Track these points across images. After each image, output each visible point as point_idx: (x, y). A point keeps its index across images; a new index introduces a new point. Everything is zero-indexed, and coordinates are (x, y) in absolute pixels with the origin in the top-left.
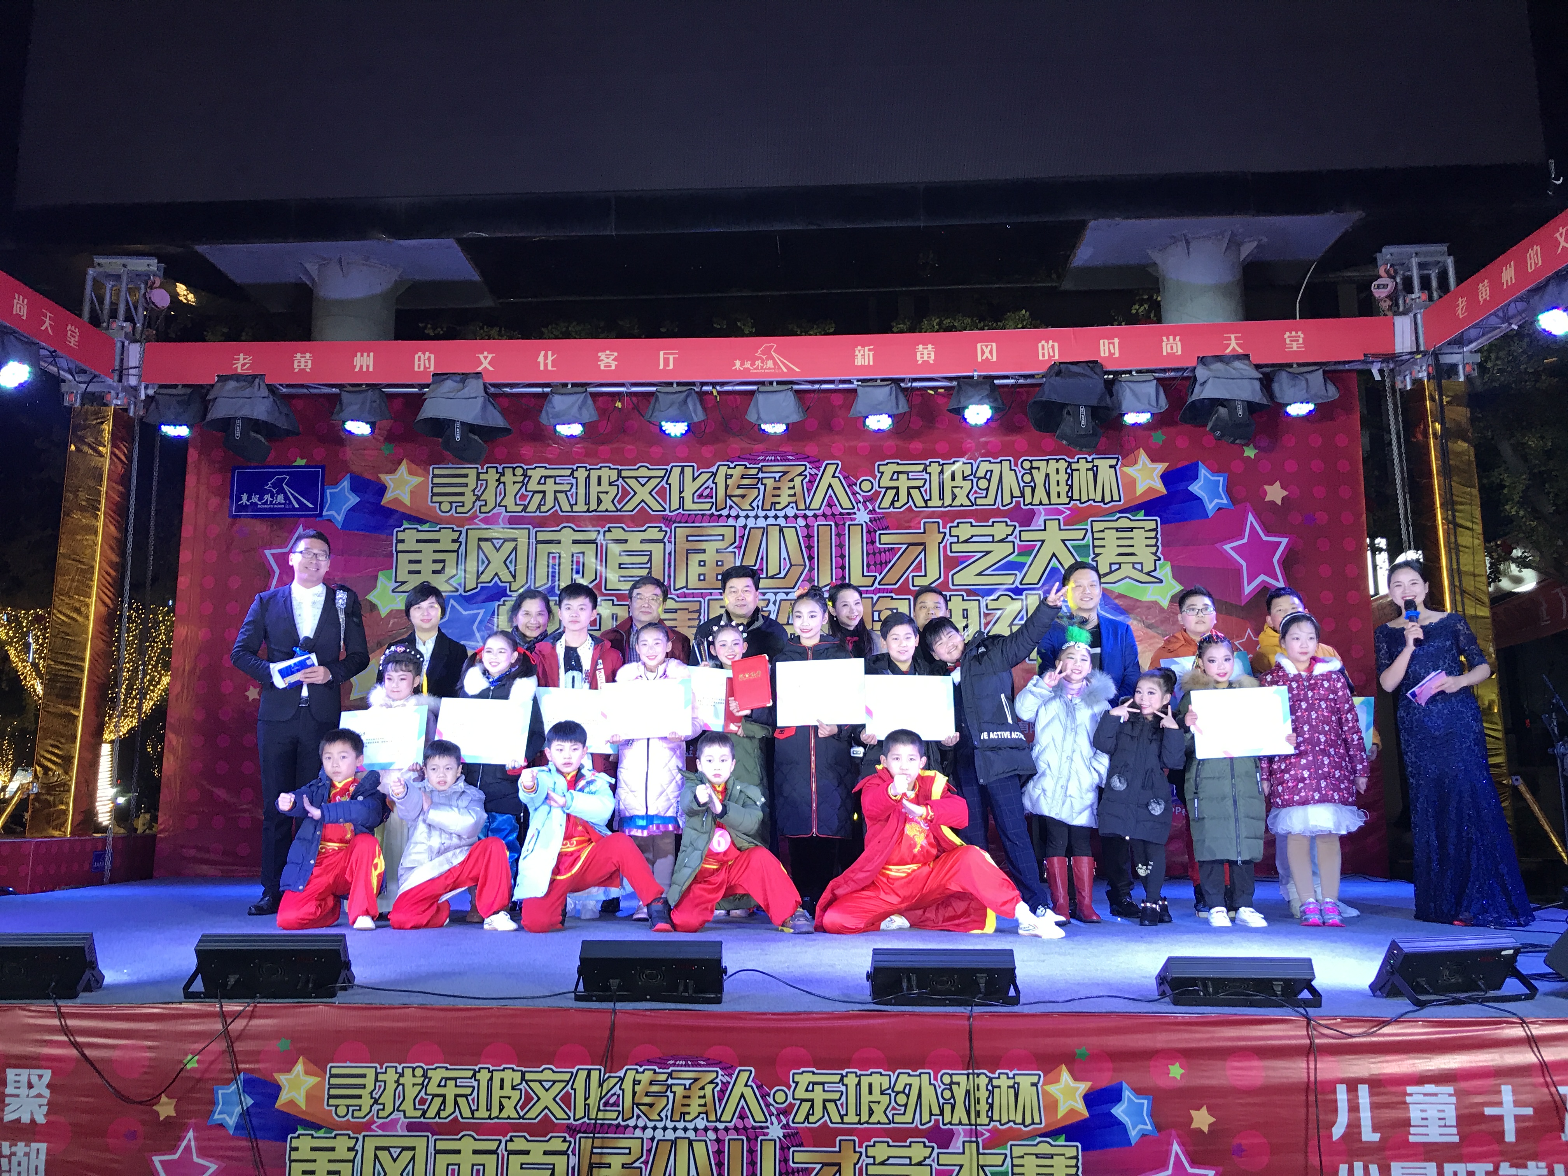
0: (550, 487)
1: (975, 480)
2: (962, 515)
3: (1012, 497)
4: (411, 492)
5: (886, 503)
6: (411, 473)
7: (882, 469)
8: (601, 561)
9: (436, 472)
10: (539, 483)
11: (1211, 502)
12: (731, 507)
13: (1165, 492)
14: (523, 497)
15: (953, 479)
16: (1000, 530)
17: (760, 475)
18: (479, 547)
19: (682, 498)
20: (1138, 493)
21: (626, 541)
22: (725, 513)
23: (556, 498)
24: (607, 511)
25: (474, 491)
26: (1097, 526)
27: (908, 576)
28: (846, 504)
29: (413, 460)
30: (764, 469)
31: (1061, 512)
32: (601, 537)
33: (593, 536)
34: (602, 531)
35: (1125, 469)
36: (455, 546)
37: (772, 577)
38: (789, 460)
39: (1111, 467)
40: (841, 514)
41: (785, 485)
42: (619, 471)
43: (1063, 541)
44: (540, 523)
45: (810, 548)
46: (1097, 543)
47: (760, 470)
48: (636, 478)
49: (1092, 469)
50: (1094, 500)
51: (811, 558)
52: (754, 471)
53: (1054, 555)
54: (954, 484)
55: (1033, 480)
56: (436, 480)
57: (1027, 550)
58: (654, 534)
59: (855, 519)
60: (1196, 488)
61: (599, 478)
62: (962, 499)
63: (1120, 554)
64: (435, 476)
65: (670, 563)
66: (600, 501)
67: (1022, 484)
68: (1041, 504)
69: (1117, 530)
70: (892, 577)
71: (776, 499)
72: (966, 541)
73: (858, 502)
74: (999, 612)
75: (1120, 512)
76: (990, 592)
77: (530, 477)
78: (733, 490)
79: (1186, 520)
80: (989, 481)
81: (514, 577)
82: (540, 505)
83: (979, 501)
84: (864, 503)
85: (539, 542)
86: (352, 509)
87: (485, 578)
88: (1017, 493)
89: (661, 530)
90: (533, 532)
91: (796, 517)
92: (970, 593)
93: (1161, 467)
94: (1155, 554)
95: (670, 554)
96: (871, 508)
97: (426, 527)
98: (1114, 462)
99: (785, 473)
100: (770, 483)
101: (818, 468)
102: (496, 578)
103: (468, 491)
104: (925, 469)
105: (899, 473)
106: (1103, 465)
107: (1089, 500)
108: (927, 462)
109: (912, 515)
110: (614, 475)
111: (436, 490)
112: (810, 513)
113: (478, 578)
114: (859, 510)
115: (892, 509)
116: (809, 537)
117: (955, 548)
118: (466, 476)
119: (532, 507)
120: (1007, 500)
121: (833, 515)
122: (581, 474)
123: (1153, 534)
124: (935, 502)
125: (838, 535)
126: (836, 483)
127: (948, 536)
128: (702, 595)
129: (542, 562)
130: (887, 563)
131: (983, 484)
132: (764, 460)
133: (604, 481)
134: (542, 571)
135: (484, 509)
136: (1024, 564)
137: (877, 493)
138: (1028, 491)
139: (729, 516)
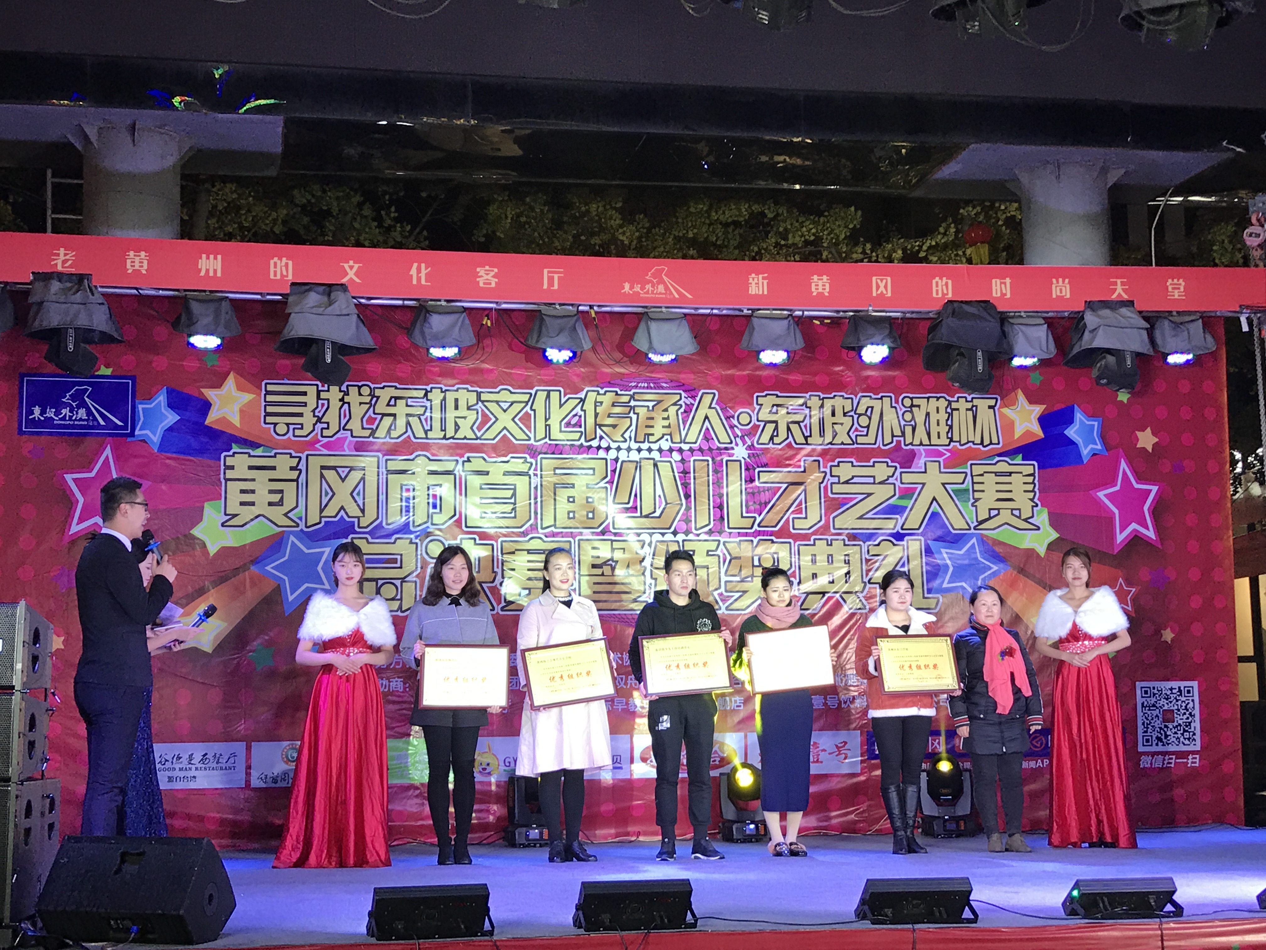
0: (401, 409)
1: (856, 417)
2: (843, 453)
3: (893, 436)
4: (241, 411)
5: (765, 438)
6: (240, 388)
7: (761, 400)
8: (461, 494)
9: (270, 388)
10: (388, 405)
11: (1086, 448)
12: (601, 438)
13: (1041, 435)
14: (371, 421)
15: (833, 414)
16: (881, 471)
17: (633, 403)
18: (322, 476)
19: (547, 427)
20: (1016, 437)
21: (487, 473)
22: (595, 443)
23: (408, 424)
24: (465, 438)
25: (314, 411)
26: (977, 470)
27: (788, 518)
28: (724, 437)
29: (241, 373)
30: (636, 397)
31: (941, 454)
32: (460, 466)
33: (450, 466)
34: (461, 460)
35: (1005, 411)
36: (294, 475)
37: (647, 516)
38: (663, 388)
39: (990, 407)
40: (718, 448)
41: (659, 415)
42: (479, 395)
43: (943, 484)
44: (393, 451)
45: (686, 486)
46: (977, 487)
47: (632, 397)
48: (497, 402)
49: (971, 409)
50: (973, 442)
51: (687, 496)
52: (625, 399)
53: (934, 499)
54: (834, 420)
55: (913, 418)
56: (270, 398)
57: (908, 493)
58: (517, 464)
59: (732, 455)
60: (1072, 432)
61: (456, 400)
62: (842, 437)
63: (999, 500)
64: (268, 393)
65: (536, 498)
66: (457, 427)
67: (903, 423)
68: (921, 444)
69: (997, 474)
70: (772, 517)
71: (650, 431)
72: (847, 482)
73: (736, 436)
74: (880, 558)
75: (1000, 455)
76: (870, 537)
77: (378, 398)
78: (603, 419)
79: (1060, 465)
80: (870, 418)
81: (363, 511)
82: (390, 429)
83: (860, 440)
84: (742, 438)
85: (389, 472)
86: (170, 429)
87: (330, 511)
88: (897, 432)
89: (526, 461)
90: (383, 460)
91: (671, 450)
92: (853, 537)
93: (1038, 410)
94: (1032, 500)
95: (536, 488)
96: (749, 443)
97: (259, 452)
98: (992, 402)
99: (659, 402)
100: (642, 411)
101: (694, 397)
102: (342, 512)
103: (307, 411)
104: (805, 404)
105: (778, 405)
106: (983, 404)
107: (968, 442)
108: (807, 395)
109: (791, 453)
110: (473, 399)
111: (270, 409)
112: (685, 447)
113: (322, 511)
114: (737, 445)
115: (771, 445)
116: (685, 473)
117: (837, 489)
118: (305, 394)
119: (381, 433)
120: (888, 439)
121: (710, 449)
122: (436, 397)
123: (1030, 479)
124: (815, 439)
125: (716, 471)
126: (712, 414)
127: (828, 476)
128: (572, 535)
129: (395, 495)
130: (766, 504)
131: (864, 421)
132: (636, 387)
133: (462, 404)
134: (395, 505)
135: (326, 433)
136: (906, 507)
137: (756, 427)
138: (909, 430)
139: (599, 448)
